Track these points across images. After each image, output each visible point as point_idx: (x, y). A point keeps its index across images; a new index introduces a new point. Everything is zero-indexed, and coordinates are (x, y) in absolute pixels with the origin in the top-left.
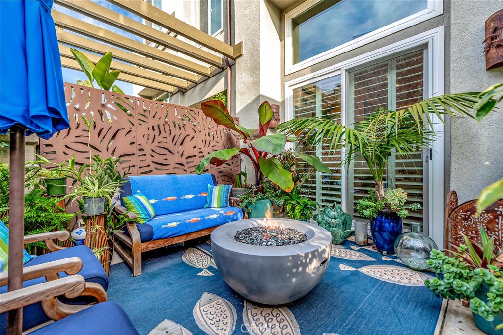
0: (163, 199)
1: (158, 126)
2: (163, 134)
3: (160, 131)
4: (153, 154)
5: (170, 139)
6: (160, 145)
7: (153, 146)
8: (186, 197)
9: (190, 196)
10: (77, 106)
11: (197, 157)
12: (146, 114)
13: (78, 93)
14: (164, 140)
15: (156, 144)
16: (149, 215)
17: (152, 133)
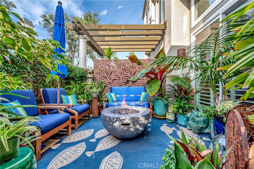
0: (122, 96)
1: (125, 68)
2: (126, 71)
3: (125, 70)
4: (123, 79)
5: (129, 73)
6: (126, 75)
7: (123, 76)
8: (131, 96)
9: (133, 96)
10: (101, 66)
11: (141, 80)
12: (121, 65)
13: (102, 62)
14: (127, 74)
15: (124, 75)
16: (113, 100)
17: (122, 71)
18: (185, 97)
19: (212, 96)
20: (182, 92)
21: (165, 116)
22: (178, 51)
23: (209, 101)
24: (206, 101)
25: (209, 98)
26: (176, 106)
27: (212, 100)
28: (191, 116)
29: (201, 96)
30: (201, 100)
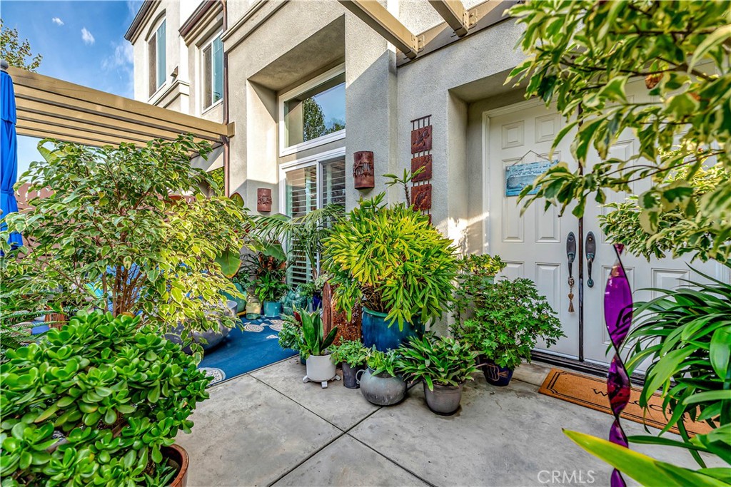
18: (274, 274)
19: (309, 268)
20: (269, 265)
21: (245, 310)
22: (260, 190)
23: (305, 276)
24: (300, 275)
25: (305, 271)
26: (264, 289)
27: (309, 274)
28: (286, 300)
29: (294, 269)
30: (294, 275)
